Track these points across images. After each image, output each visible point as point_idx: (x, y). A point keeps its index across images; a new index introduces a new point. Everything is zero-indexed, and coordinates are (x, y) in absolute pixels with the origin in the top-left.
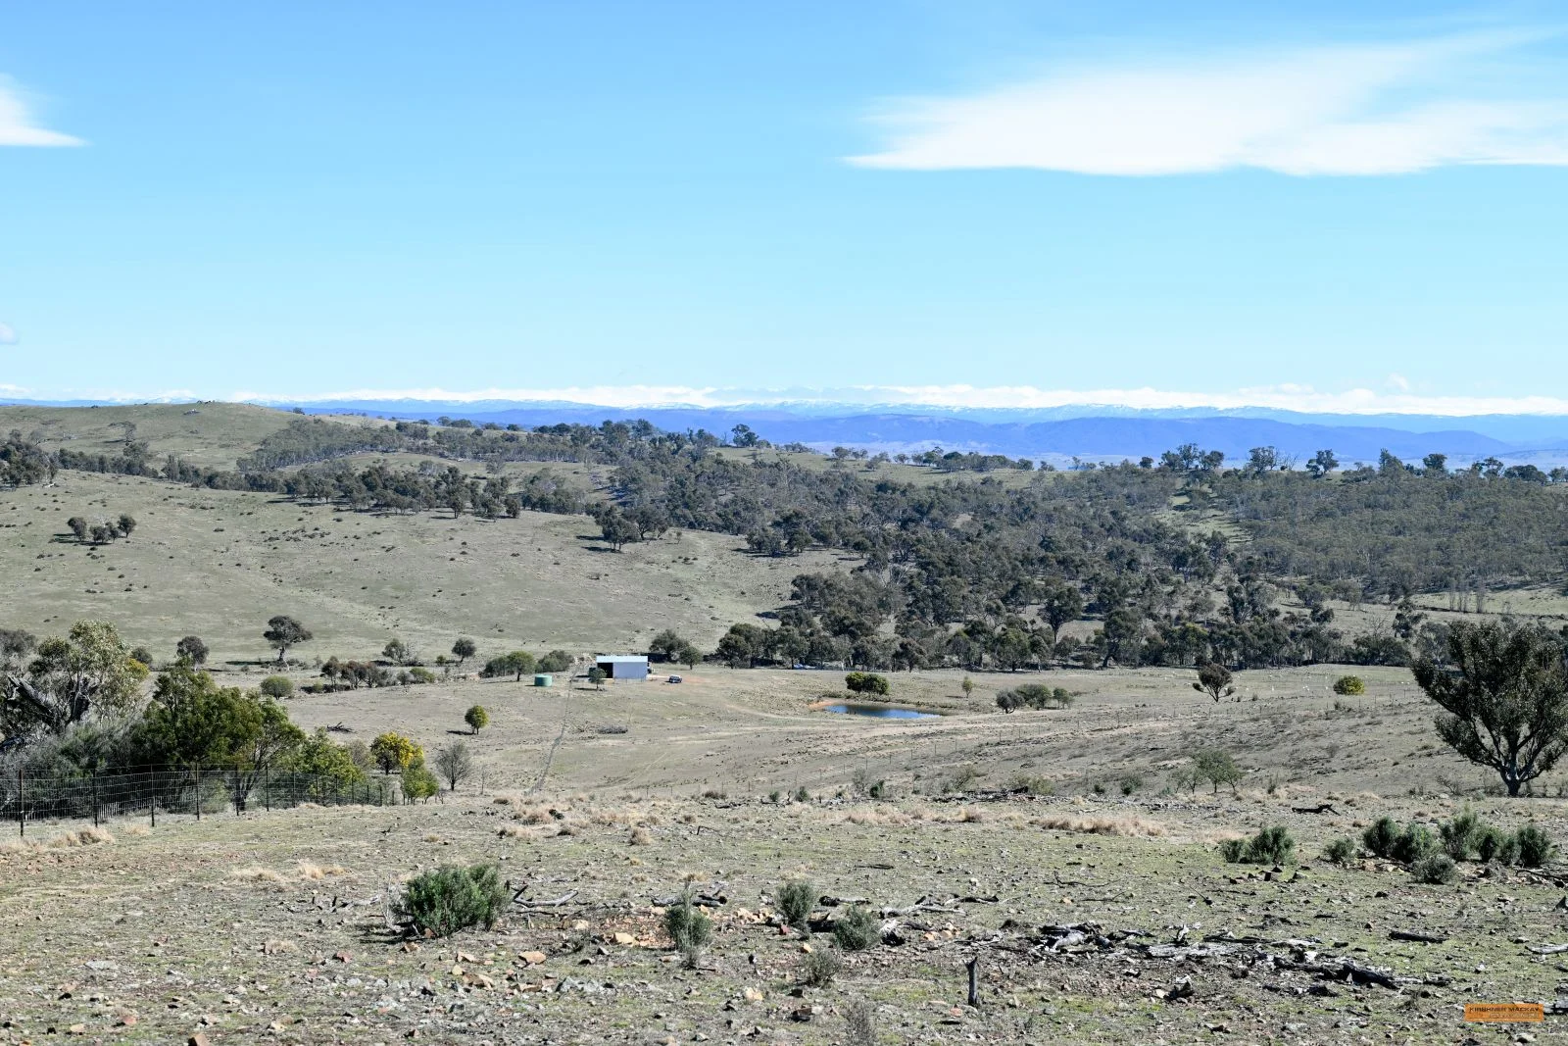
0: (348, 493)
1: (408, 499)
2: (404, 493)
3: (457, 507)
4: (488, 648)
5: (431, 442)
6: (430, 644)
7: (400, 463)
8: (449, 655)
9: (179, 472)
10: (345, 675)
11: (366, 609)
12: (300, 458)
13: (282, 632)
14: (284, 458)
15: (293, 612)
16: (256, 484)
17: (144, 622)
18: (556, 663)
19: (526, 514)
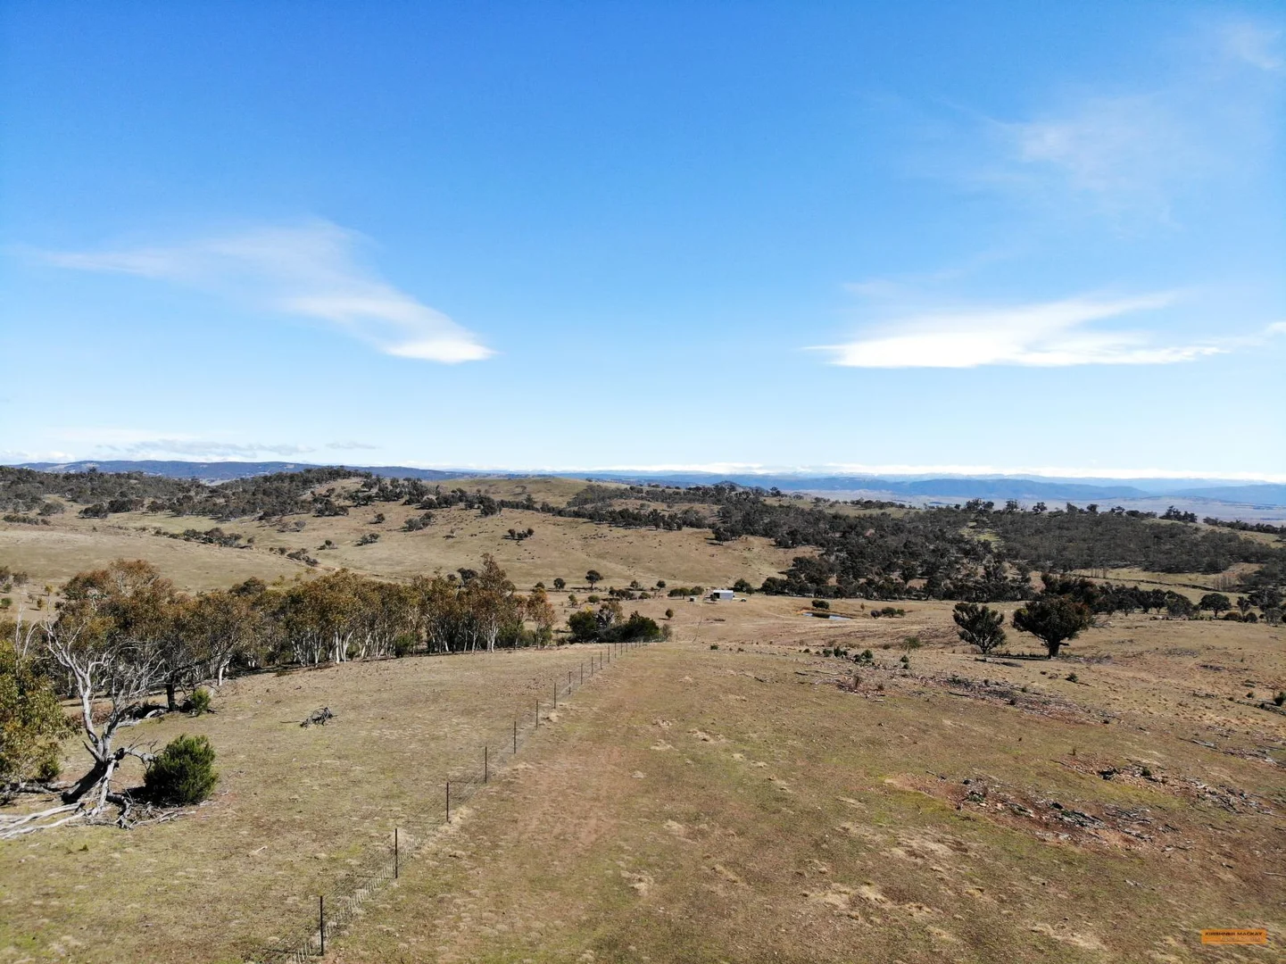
0: (614, 520)
1: (638, 522)
2: (636, 519)
3: (657, 526)
4: (671, 584)
5: (644, 495)
6: (648, 582)
7: (632, 505)
8: (655, 587)
9: (546, 509)
10: (617, 595)
11: (622, 567)
12: (592, 501)
13: (593, 577)
14: (586, 501)
15: (594, 568)
16: (577, 515)
17: (539, 572)
18: (697, 591)
19: (685, 529)
